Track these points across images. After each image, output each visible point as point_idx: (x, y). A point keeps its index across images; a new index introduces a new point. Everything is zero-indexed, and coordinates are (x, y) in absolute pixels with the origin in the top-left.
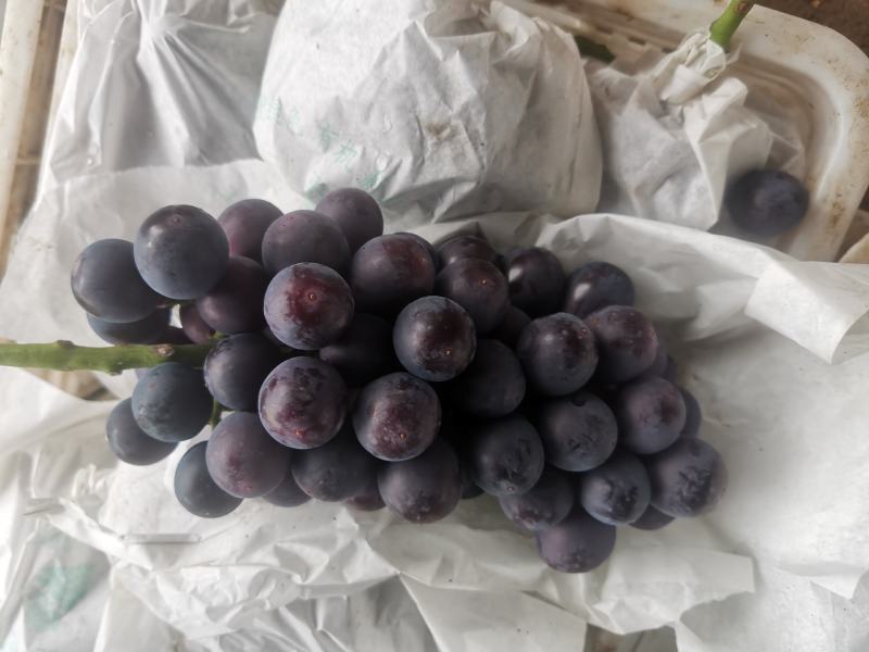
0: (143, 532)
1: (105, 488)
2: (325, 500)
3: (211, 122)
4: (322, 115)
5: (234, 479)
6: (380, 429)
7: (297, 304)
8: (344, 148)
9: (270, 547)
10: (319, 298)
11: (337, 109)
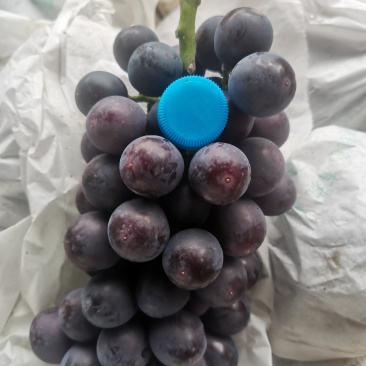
0: (69, 45)
1: (99, 20)
2: (83, 177)
3: (337, 97)
4: (344, 176)
5: (99, 116)
6: (131, 221)
7: (224, 170)
8: (322, 189)
9: (54, 132)
10: (227, 185)
11: (349, 188)
